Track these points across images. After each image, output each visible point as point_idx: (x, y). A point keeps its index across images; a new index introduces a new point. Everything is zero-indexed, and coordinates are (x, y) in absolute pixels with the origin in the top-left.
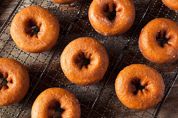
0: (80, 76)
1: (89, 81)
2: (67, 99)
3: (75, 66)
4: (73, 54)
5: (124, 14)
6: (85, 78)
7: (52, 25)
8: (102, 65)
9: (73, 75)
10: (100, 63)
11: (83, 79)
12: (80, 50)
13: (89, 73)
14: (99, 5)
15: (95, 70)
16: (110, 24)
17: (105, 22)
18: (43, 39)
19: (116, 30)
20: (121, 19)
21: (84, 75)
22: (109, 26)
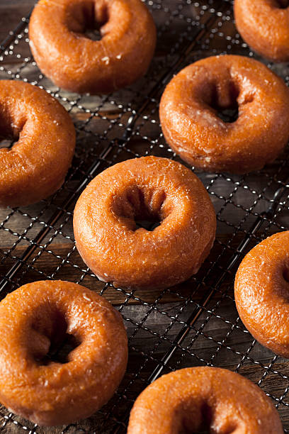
0: (128, 246)
1: (156, 263)
2: (88, 303)
3: (116, 221)
4: (112, 190)
5: (261, 104)
6: (145, 252)
7: (55, 122)
8: (195, 221)
9: (110, 245)
10: (188, 215)
11: (137, 254)
12: (133, 183)
13: (156, 239)
14: (191, 82)
15: (174, 232)
16: (219, 125)
17: (205, 119)
18: (26, 154)
19: (237, 141)
20: (251, 116)
21: (141, 244)
22: (218, 129)
